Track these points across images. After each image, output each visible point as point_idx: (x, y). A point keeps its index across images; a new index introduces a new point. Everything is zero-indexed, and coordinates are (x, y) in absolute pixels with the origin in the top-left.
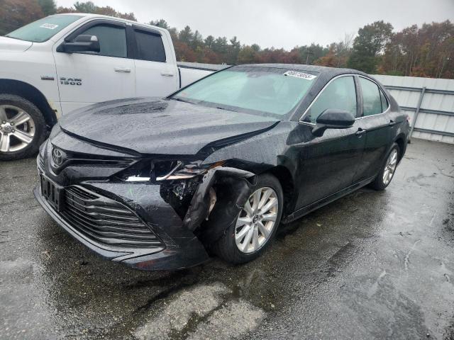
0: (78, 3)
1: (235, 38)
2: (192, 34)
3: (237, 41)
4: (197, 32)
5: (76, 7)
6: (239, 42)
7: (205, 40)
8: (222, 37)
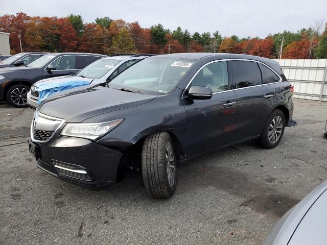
0: (98, 19)
1: (218, 32)
2: (182, 33)
3: (219, 34)
4: (186, 31)
5: (97, 22)
6: (220, 35)
7: (193, 36)
8: (206, 32)
